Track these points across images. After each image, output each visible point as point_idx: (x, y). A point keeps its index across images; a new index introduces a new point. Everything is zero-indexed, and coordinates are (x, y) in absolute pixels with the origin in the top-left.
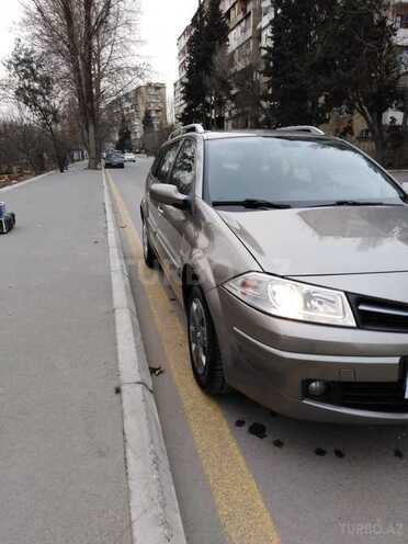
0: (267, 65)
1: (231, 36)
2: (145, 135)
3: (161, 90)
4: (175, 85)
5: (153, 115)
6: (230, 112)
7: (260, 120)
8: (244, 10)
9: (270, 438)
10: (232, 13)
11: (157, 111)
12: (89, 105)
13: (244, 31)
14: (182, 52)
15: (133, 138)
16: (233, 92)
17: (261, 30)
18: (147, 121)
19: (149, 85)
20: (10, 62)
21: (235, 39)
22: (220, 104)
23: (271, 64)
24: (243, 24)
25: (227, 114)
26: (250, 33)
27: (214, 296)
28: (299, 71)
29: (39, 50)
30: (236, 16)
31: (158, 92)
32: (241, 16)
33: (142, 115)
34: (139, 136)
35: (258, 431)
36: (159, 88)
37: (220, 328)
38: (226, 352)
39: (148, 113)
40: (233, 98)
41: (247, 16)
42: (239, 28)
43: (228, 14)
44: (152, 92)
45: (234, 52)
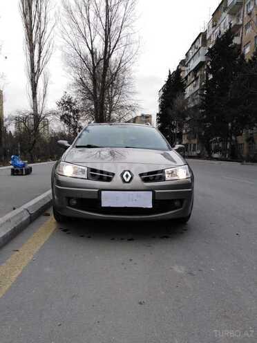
1: (187, 89)
3: (149, 119)
6: (186, 130)
8: (195, 76)
10: (189, 77)
13: (195, 86)
16: (188, 119)
19: (143, 115)
20: (60, 103)
21: (189, 91)
22: (181, 126)
24: (194, 83)
25: (184, 131)
26: (198, 87)
29: (74, 97)
30: (191, 78)
31: (147, 120)
32: (193, 79)
36: (148, 117)
40: (188, 122)
41: (196, 79)
42: (192, 85)
43: (186, 78)
44: (144, 119)
45: (189, 98)
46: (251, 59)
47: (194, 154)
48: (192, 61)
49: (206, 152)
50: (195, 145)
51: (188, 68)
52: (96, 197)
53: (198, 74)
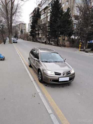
0: (49, 25)
1: (41, 16)
2: (21, 35)
4: (28, 24)
5: (23, 30)
6: (41, 32)
7: (47, 35)
8: (44, 11)
9: (47, 86)
11: (24, 30)
12: (11, 30)
13: (44, 16)
14: (31, 18)
15: (18, 35)
16: (41, 28)
17: (48, 16)
18: (22, 31)
19: (22, 23)
21: (42, 17)
22: (39, 30)
23: (50, 25)
24: (44, 14)
25: (40, 32)
26: (45, 16)
27: (42, 72)
28: (55, 27)
31: (24, 25)
33: (21, 30)
34: (19, 35)
35: (46, 86)
36: (25, 24)
37: (43, 75)
38: (43, 77)
39: (22, 30)
40: (42, 29)
41: (45, 13)
43: (41, 12)
44: (23, 25)
45: (42, 20)
46: (66, 12)
47: (44, 41)
48: (43, 5)
49: (48, 41)
50: (44, 38)
51: (42, 8)
52: (58, 79)
53: (46, 11)
